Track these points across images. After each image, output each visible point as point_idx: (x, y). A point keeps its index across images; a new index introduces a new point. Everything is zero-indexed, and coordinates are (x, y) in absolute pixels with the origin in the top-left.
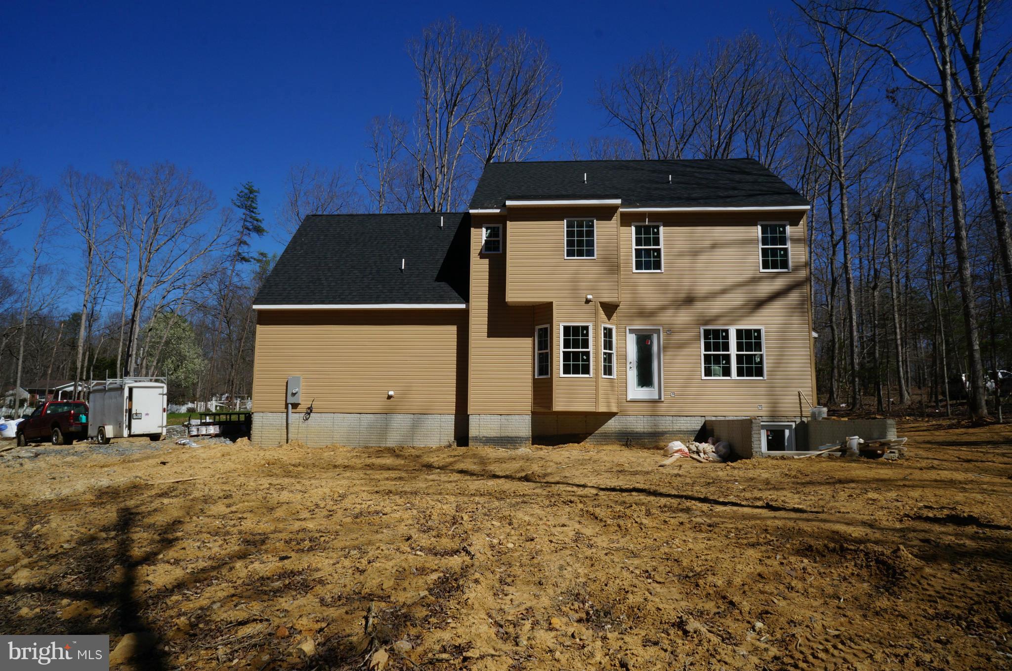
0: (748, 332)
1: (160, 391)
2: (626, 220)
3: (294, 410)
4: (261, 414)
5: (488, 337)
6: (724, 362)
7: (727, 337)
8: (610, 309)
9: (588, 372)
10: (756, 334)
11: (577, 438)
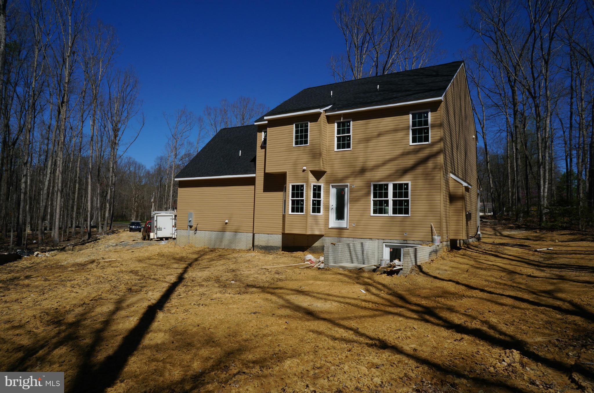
0: (400, 185)
1: (171, 217)
2: (330, 120)
3: (191, 229)
4: (180, 230)
5: (264, 192)
6: (385, 205)
7: (387, 189)
8: (318, 174)
9: (302, 211)
10: (405, 186)
11: (303, 249)
